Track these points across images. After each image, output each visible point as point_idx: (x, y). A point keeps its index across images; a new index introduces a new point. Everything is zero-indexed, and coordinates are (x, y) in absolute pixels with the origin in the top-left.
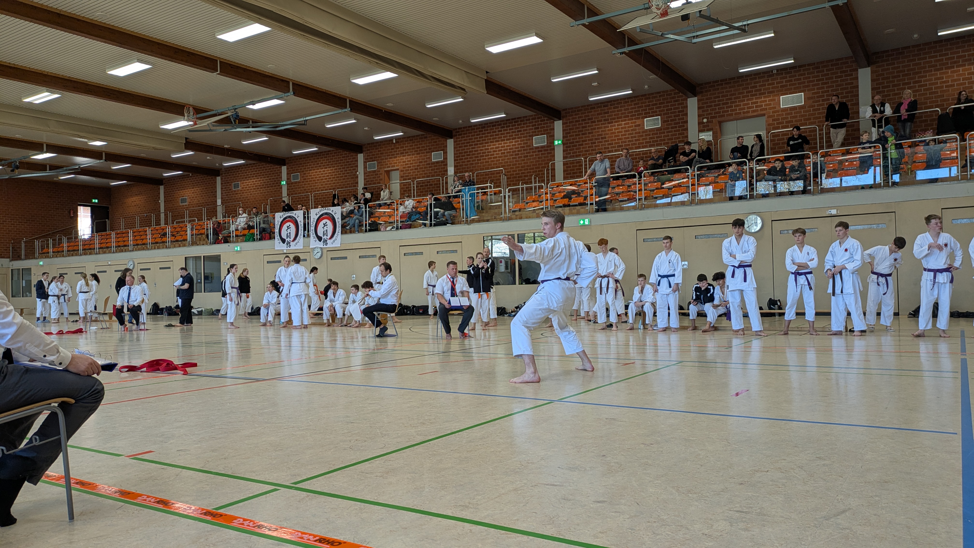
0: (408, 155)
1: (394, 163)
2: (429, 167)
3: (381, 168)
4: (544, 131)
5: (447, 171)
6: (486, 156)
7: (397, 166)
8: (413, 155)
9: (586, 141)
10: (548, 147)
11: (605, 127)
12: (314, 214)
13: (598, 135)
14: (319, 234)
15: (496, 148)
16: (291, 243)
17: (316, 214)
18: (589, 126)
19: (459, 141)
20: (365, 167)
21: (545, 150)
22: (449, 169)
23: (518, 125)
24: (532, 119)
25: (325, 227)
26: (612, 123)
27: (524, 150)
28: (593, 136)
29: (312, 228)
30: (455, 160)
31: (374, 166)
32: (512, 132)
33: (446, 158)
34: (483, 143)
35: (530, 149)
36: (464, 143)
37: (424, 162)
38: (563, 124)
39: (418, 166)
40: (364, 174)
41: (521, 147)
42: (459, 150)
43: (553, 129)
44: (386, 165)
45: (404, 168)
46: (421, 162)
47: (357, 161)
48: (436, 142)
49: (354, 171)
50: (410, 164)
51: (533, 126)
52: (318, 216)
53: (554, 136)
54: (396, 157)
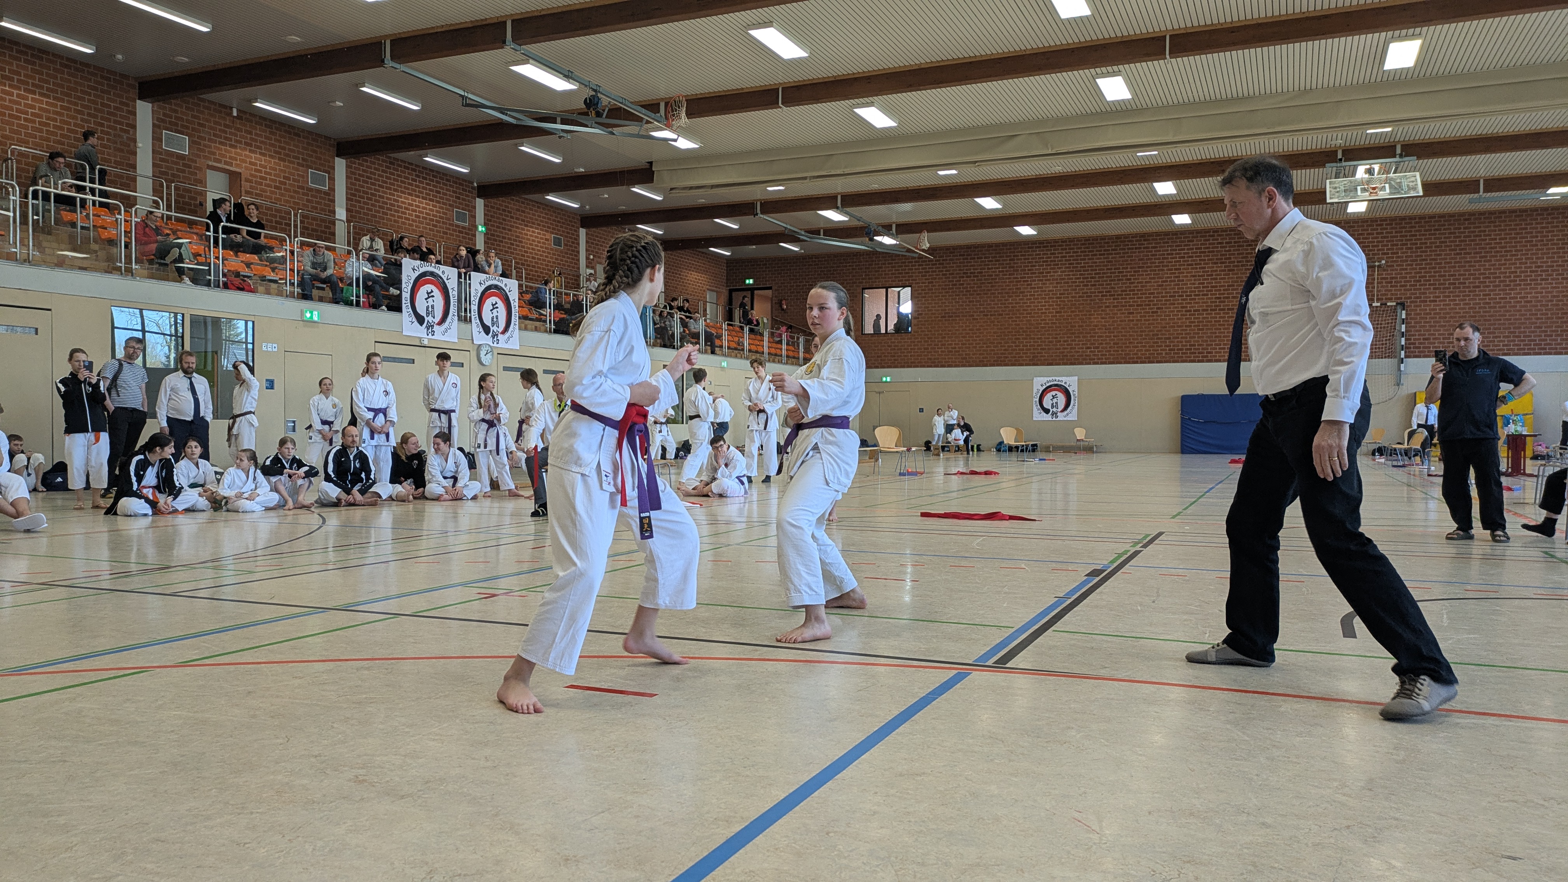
0: (261, 154)
1: (231, 158)
2: (303, 194)
3: (199, 156)
4: (466, 205)
5: (334, 212)
6: (396, 211)
7: (237, 165)
8: (270, 156)
9: (505, 238)
10: (469, 229)
11: (523, 229)
12: (478, 282)
13: (517, 236)
14: (485, 322)
15: (410, 204)
16: (436, 328)
17: (481, 284)
18: (509, 221)
19: (355, 168)
20: (157, 138)
21: (466, 233)
22: (337, 209)
23: (437, 182)
24: (454, 182)
25: (493, 310)
26: (527, 226)
27: (443, 223)
28: (512, 235)
29: (474, 308)
30: (347, 199)
31: (181, 145)
32: (430, 190)
33: (332, 189)
34: (390, 189)
35: (450, 224)
36: (363, 176)
37: (294, 180)
38: (485, 205)
39: (280, 182)
40: (154, 152)
41: (441, 217)
42: (355, 185)
43: (475, 207)
44: (210, 152)
45: (251, 175)
46: (288, 179)
47: (135, 114)
48: (315, 152)
49: (125, 136)
50: (266, 173)
51: (454, 192)
52: (483, 287)
53: (475, 217)
54: (235, 147)
